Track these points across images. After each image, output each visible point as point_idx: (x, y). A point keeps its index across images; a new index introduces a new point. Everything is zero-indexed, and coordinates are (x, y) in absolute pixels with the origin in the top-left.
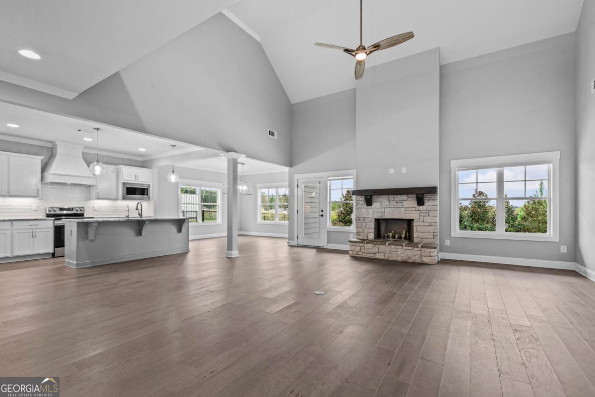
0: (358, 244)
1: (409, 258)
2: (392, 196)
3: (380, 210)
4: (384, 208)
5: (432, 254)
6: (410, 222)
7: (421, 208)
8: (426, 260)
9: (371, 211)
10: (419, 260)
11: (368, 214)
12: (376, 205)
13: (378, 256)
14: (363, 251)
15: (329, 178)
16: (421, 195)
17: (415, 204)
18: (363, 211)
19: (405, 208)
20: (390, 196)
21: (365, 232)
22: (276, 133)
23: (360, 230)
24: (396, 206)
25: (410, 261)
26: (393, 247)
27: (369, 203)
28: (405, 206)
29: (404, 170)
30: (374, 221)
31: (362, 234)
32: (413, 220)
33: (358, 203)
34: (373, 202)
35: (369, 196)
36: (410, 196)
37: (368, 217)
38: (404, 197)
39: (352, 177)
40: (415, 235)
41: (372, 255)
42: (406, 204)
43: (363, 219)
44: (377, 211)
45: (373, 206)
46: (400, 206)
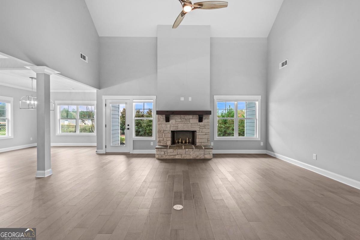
0: (163, 150)
1: (197, 156)
2: (183, 116)
3: (175, 125)
4: (177, 124)
5: (210, 153)
6: (193, 133)
7: (201, 123)
8: (207, 157)
9: (169, 126)
10: (203, 157)
11: (167, 128)
12: (172, 121)
13: (177, 157)
14: (166, 154)
15: (134, 101)
16: (201, 115)
17: (197, 121)
18: (163, 125)
19: (191, 124)
20: (181, 116)
21: (165, 140)
22: (87, 58)
23: (161, 139)
24: (185, 122)
25: (198, 158)
26: (187, 150)
27: (167, 120)
28: (191, 122)
29: (190, 99)
30: (170, 133)
31: (162, 142)
32: (196, 131)
33: (159, 120)
34: (170, 119)
35: (167, 115)
36: (194, 116)
37: (167, 129)
38: (191, 117)
39: (152, 101)
40: (197, 140)
41: (173, 157)
42: (191, 121)
43: (163, 131)
44: (173, 125)
45: (170, 122)
46: (188, 122)
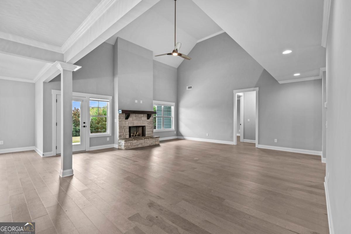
0: (129, 142)
1: (152, 144)
2: (137, 114)
3: (132, 122)
4: (134, 121)
5: (158, 140)
6: (143, 127)
7: (148, 120)
8: (157, 143)
9: (127, 122)
10: (155, 144)
11: (126, 124)
12: (130, 119)
13: (140, 146)
14: (132, 145)
15: (90, 99)
16: (149, 115)
17: (146, 118)
18: (123, 122)
20: (136, 114)
21: (124, 135)
23: (122, 134)
24: (139, 120)
26: (145, 140)
27: (127, 118)
29: (141, 102)
30: (128, 128)
31: (122, 136)
32: (145, 126)
33: (120, 118)
34: (129, 117)
35: (127, 114)
36: (145, 115)
37: (126, 126)
38: (142, 115)
39: (109, 100)
40: (146, 133)
41: (137, 146)
42: (143, 118)
43: (123, 127)
44: (130, 122)
45: (129, 119)
46: (141, 120)
